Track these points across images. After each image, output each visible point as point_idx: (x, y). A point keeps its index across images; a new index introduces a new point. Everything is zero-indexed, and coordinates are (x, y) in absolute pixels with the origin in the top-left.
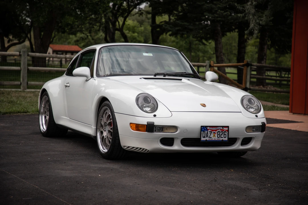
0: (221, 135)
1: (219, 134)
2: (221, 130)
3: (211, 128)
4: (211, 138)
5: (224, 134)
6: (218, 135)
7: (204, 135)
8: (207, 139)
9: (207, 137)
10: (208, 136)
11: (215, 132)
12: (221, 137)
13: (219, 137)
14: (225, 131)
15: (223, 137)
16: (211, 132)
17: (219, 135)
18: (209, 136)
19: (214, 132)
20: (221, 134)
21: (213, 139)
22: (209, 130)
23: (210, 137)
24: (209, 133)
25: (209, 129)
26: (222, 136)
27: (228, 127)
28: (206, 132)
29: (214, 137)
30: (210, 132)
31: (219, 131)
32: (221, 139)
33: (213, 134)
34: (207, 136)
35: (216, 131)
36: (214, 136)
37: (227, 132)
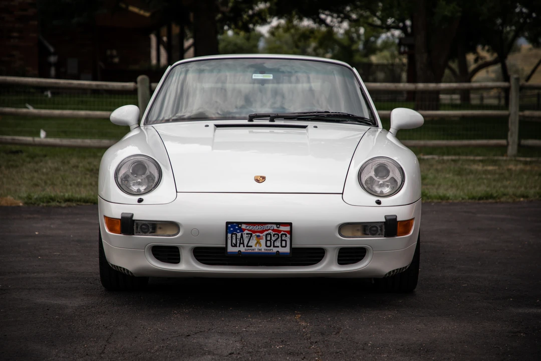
0: (274, 241)
1: (269, 239)
2: (273, 230)
3: (251, 227)
4: (251, 246)
5: (282, 240)
6: (267, 240)
7: (234, 241)
8: (242, 249)
9: (242, 245)
10: (243, 243)
11: (261, 235)
12: (274, 246)
13: (270, 246)
14: (282, 232)
15: (278, 247)
16: (251, 234)
17: (270, 241)
18: (246, 243)
19: (258, 234)
20: (273, 239)
21: (256, 251)
22: (246, 232)
23: (247, 246)
24: (245, 236)
25: (245, 230)
26: (278, 243)
27: (290, 224)
28: (239, 235)
29: (258, 246)
30: (247, 234)
31: (270, 234)
32: (275, 250)
33: (254, 239)
34: (240, 243)
35: (262, 232)
36: (258, 243)
37: (288, 236)
